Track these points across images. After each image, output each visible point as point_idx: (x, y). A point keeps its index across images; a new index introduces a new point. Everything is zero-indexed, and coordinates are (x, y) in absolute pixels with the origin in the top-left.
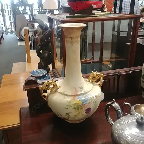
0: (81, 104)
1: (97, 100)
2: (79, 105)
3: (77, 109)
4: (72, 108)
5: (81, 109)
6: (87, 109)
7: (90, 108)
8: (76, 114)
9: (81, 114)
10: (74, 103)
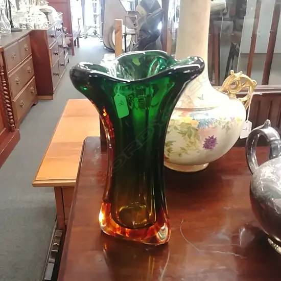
0: (196, 127)
1: (232, 125)
2: (192, 128)
3: (187, 136)
4: (178, 131)
5: (195, 136)
6: (208, 138)
7: (214, 137)
8: (184, 146)
9: (194, 147)
10: (182, 123)
